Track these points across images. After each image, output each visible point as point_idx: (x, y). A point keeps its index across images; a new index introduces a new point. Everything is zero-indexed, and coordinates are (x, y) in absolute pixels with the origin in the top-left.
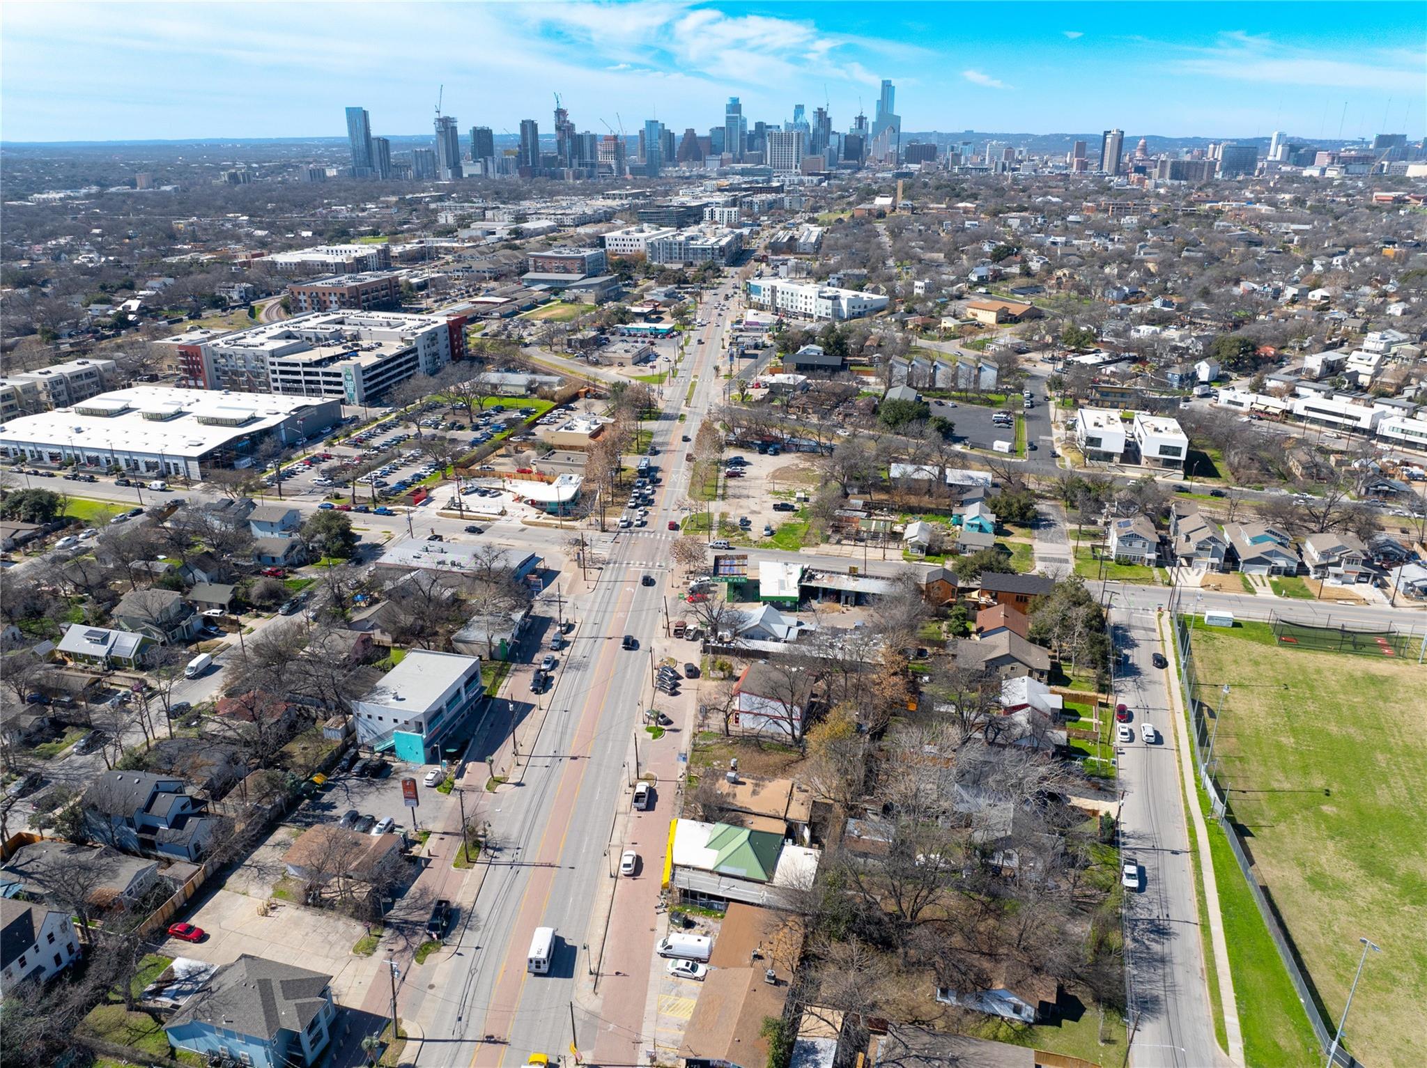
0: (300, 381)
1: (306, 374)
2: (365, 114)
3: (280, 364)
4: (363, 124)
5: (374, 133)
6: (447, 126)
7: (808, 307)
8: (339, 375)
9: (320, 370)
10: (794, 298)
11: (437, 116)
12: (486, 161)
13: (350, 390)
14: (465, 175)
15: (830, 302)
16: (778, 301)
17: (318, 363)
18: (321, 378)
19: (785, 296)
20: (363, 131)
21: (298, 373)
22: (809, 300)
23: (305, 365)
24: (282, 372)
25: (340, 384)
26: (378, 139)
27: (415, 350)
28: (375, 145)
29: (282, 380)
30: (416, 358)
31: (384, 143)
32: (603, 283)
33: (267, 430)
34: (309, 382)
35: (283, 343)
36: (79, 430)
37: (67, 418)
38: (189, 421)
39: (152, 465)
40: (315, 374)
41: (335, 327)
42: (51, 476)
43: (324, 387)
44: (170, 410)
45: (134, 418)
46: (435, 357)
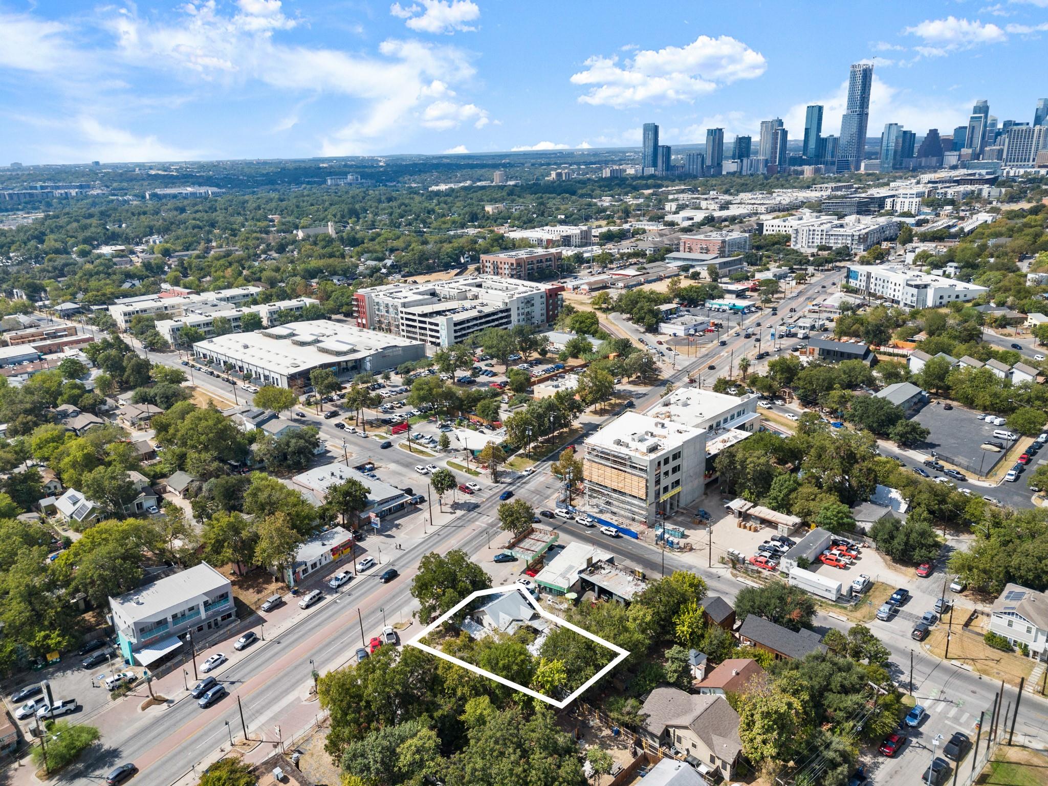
0: (415, 327)
1: (420, 322)
2: (656, 128)
3: (406, 313)
4: (653, 136)
5: (660, 143)
7: (897, 294)
8: (437, 325)
9: (427, 320)
10: (886, 284)
11: (709, 128)
13: (443, 337)
14: (725, 173)
15: (915, 291)
16: (872, 286)
17: (425, 315)
18: (428, 326)
19: (878, 282)
20: (653, 141)
21: (414, 321)
22: (897, 288)
23: (420, 315)
24: (407, 319)
25: (437, 331)
27: (508, 310)
28: (660, 151)
29: (407, 325)
30: (509, 316)
31: (668, 149)
32: (724, 263)
33: (356, 361)
34: (421, 328)
35: (420, 297)
36: (246, 347)
37: (253, 337)
38: (312, 349)
39: (266, 377)
40: (424, 322)
41: (468, 288)
42: (218, 376)
43: (429, 333)
44: (310, 339)
45: (288, 342)
46: (529, 317)
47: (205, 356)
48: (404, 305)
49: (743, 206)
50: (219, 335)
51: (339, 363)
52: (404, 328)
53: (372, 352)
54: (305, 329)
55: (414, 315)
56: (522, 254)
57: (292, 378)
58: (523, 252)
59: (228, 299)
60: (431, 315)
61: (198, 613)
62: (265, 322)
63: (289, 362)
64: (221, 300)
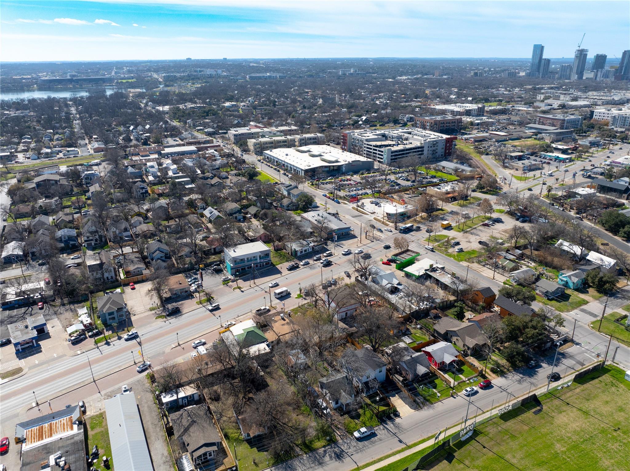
0: (371, 152)
1: (374, 150)
2: (542, 48)
3: (367, 145)
4: (540, 52)
5: (544, 57)
6: (582, 54)
8: (382, 152)
9: (378, 149)
11: (578, 48)
12: (597, 71)
13: (385, 159)
14: (584, 78)
17: (377, 146)
18: (377, 152)
20: (539, 56)
21: (371, 149)
23: (374, 146)
24: (367, 148)
25: (382, 155)
26: (545, 59)
27: (422, 147)
28: (543, 62)
29: (367, 151)
30: (423, 151)
31: (548, 61)
32: (560, 133)
33: (338, 166)
34: (374, 153)
35: (376, 137)
36: (287, 155)
37: (291, 151)
38: (318, 158)
39: (295, 170)
40: (376, 150)
41: (403, 134)
42: (272, 167)
43: (378, 156)
44: (317, 153)
45: (307, 154)
46: (434, 152)
47: (268, 157)
48: (367, 140)
49: (587, 99)
50: (275, 148)
51: (330, 166)
52: (365, 152)
53: (347, 163)
54: (315, 149)
55: (371, 146)
56: (439, 118)
57: (306, 171)
58: (439, 117)
59: (281, 132)
60: (380, 146)
61: (257, 259)
62: (297, 143)
63: (306, 163)
64: (278, 131)
